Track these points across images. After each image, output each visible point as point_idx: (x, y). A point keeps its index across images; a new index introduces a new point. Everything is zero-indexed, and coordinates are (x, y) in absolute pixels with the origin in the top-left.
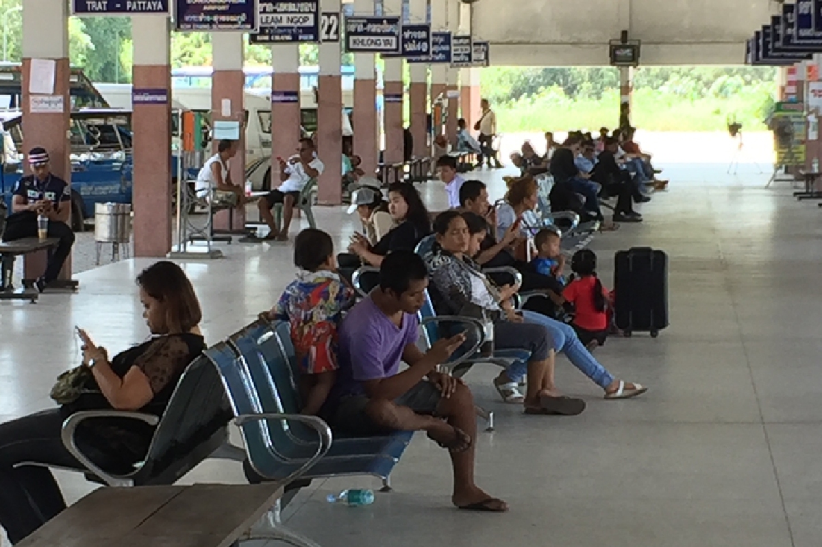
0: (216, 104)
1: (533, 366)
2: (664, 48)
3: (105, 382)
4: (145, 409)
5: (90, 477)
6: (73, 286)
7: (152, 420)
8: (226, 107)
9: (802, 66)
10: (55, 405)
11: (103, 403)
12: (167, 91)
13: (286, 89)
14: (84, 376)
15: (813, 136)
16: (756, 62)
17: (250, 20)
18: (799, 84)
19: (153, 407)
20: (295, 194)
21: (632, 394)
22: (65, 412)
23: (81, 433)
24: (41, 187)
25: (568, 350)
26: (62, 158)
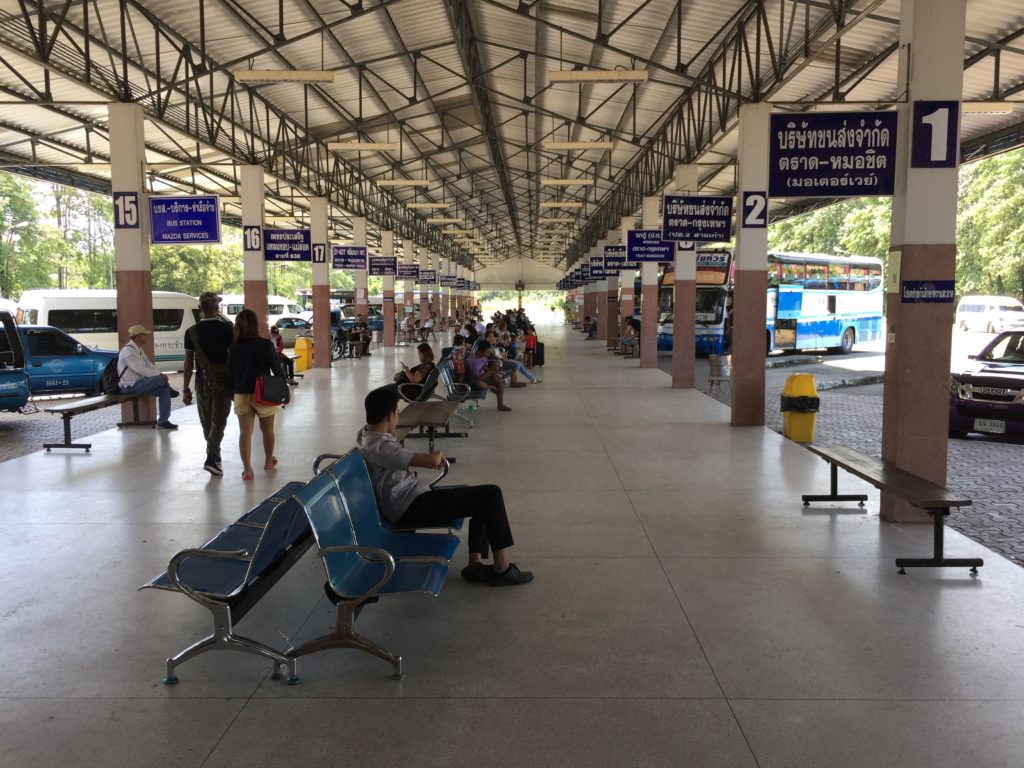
0: (405, 302)
1: (512, 375)
2: (532, 285)
3: (409, 376)
4: (420, 382)
5: (406, 401)
6: (370, 355)
7: (422, 385)
8: (409, 303)
9: (573, 291)
10: (394, 382)
11: (408, 381)
12: (393, 298)
13: (424, 298)
14: (403, 374)
15: (577, 311)
16: (560, 289)
17: (418, 277)
18: (573, 296)
19: (423, 382)
20: (429, 328)
21: (538, 382)
22: (398, 384)
23: (403, 389)
24: (361, 326)
25: (521, 370)
26: (366, 317)
